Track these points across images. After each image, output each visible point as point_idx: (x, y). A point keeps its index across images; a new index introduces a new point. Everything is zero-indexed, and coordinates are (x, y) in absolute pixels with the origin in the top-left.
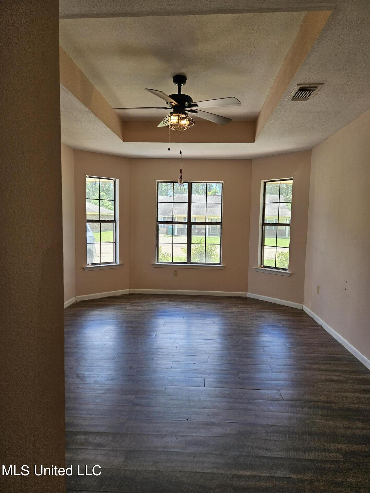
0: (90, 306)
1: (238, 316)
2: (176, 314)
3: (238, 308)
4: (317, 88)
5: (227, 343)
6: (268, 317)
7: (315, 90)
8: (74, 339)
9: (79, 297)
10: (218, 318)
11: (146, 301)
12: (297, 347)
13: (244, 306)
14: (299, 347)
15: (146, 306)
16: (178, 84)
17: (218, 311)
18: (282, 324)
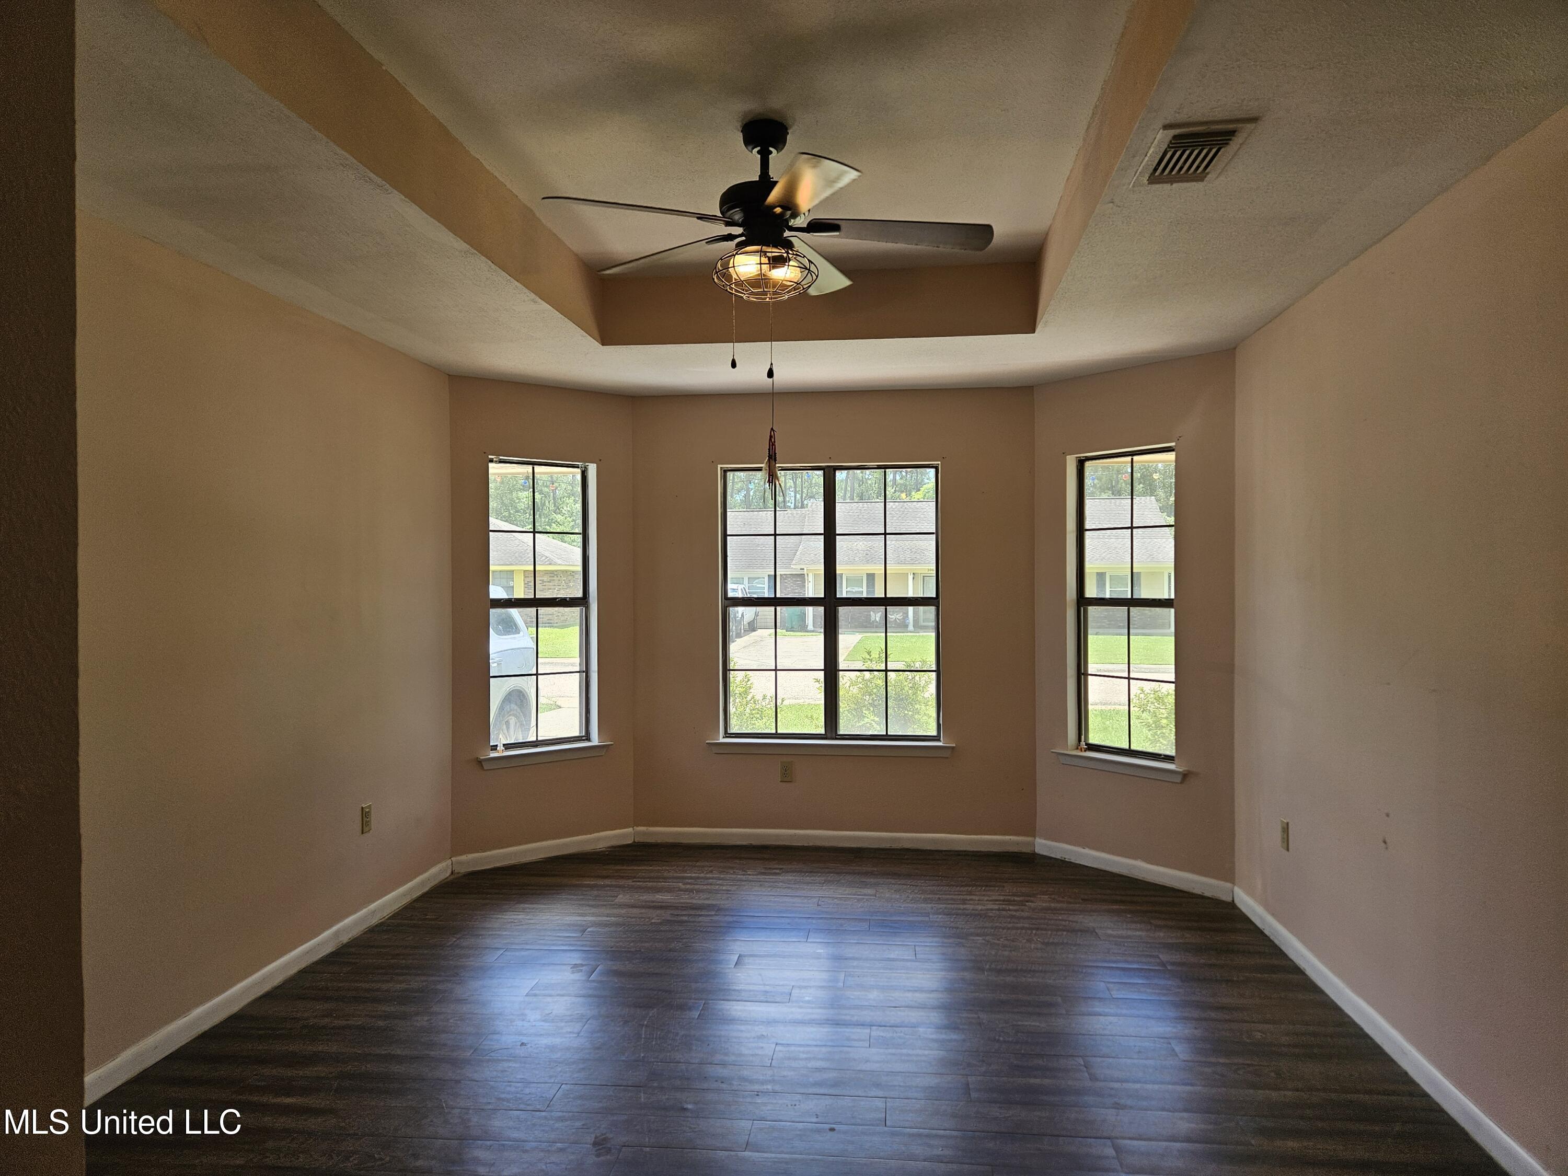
0: (497, 891)
1: (1000, 927)
2: (783, 920)
3: (1002, 898)
4: (1236, 134)
5: (955, 1040)
6: (1110, 932)
7: (1227, 144)
8: (422, 1021)
9: (463, 858)
10: (931, 939)
11: (685, 872)
12: (1213, 1060)
13: (1024, 890)
14: (1222, 1060)
15: (686, 890)
16: (759, 148)
17: (932, 908)
18: (1158, 960)
